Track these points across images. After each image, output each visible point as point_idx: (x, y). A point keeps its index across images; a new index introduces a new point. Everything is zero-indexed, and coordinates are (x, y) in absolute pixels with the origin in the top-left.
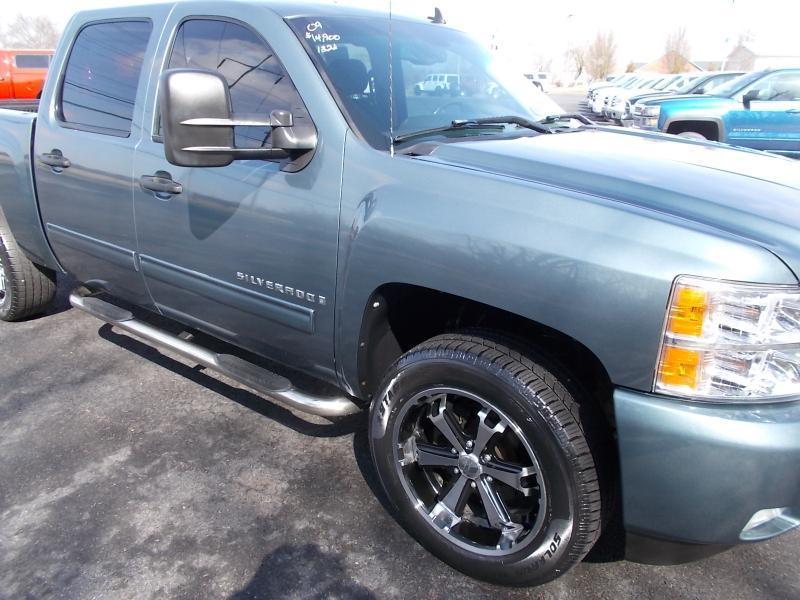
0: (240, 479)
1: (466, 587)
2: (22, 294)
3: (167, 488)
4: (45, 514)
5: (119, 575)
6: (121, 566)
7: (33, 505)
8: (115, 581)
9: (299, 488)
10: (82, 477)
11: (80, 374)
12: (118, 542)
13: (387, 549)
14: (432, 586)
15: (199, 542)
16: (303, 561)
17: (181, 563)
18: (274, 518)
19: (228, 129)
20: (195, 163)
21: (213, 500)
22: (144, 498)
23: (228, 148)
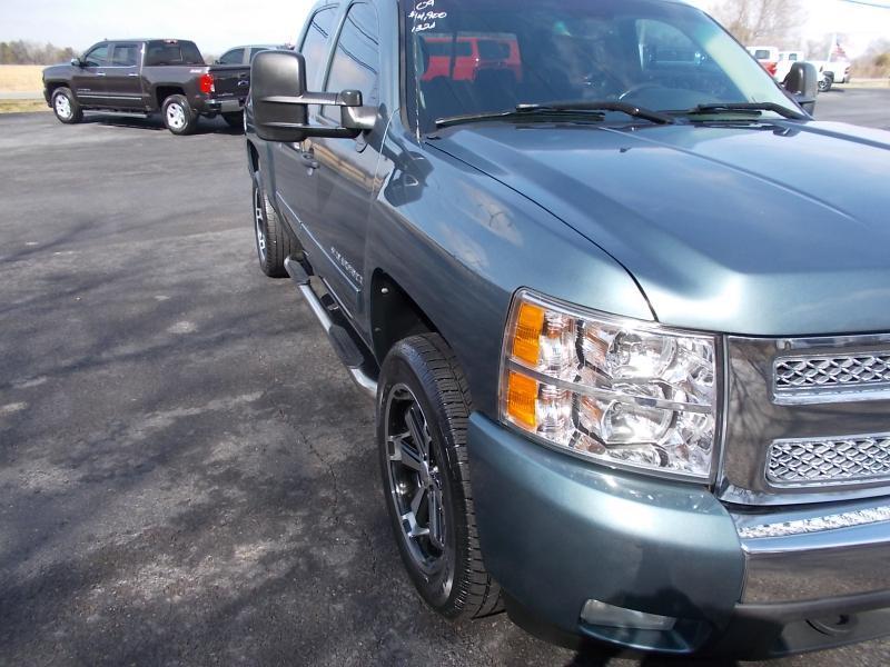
0: (314, 442)
1: (408, 598)
2: (274, 252)
3: (258, 431)
4: (170, 422)
5: (173, 480)
6: (179, 475)
7: (168, 414)
8: (167, 484)
9: (352, 465)
10: (215, 405)
11: (281, 327)
12: (193, 458)
13: (373, 539)
14: (379, 584)
15: (243, 477)
16: (299, 521)
17: (217, 488)
18: (311, 481)
19: (299, 107)
20: (271, 137)
21: (280, 451)
22: (237, 434)
23: (300, 125)
